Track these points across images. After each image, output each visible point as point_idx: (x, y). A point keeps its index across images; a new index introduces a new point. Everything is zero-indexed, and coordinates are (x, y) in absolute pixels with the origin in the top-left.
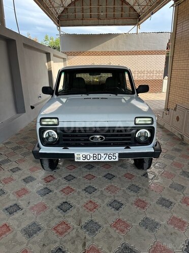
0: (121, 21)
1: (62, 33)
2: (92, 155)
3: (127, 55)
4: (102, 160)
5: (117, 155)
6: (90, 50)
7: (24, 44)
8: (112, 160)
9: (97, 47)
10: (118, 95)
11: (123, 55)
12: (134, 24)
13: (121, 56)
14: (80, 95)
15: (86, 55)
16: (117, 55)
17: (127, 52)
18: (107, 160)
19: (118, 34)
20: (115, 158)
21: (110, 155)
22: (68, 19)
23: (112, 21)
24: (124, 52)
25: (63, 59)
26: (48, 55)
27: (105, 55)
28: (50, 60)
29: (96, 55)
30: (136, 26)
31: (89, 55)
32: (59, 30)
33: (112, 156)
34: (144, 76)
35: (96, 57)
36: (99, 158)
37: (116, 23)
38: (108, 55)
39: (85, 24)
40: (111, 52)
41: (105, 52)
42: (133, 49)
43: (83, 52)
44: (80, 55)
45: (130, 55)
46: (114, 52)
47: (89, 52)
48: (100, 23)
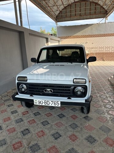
0: (94, 16)
1: (58, 26)
2: (44, 101)
3: (98, 37)
4: (50, 105)
5: (59, 103)
6: (74, 35)
7: (29, 33)
8: (56, 106)
9: (78, 33)
10: (73, 63)
11: (96, 37)
12: (103, 17)
13: (94, 38)
14: (50, 63)
15: (72, 38)
16: (92, 37)
17: (98, 35)
18: (53, 105)
19: (92, 24)
20: (58, 104)
21: (55, 102)
22: (62, 17)
23: (89, 16)
24: (96, 35)
25: (58, 41)
26: (47, 39)
27: (84, 37)
28: (48, 42)
29: (78, 38)
30: (105, 18)
31: (74, 38)
32: (57, 24)
33: (56, 103)
34: (110, 50)
35: (78, 39)
36: (48, 104)
37: (91, 17)
38: (86, 37)
39: (72, 19)
40: (88, 35)
41: (84, 36)
42: (102, 33)
43: (70, 36)
44: (68, 38)
45: (100, 36)
46: (90, 35)
47: (74, 36)
48: (81, 18)
